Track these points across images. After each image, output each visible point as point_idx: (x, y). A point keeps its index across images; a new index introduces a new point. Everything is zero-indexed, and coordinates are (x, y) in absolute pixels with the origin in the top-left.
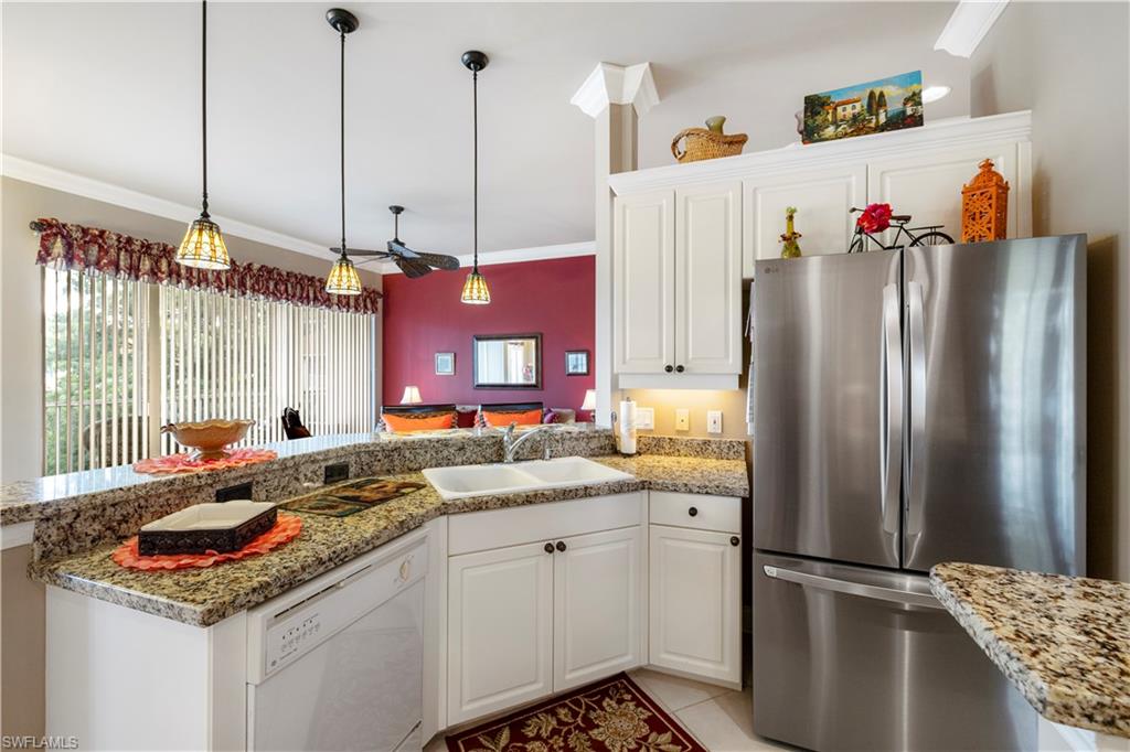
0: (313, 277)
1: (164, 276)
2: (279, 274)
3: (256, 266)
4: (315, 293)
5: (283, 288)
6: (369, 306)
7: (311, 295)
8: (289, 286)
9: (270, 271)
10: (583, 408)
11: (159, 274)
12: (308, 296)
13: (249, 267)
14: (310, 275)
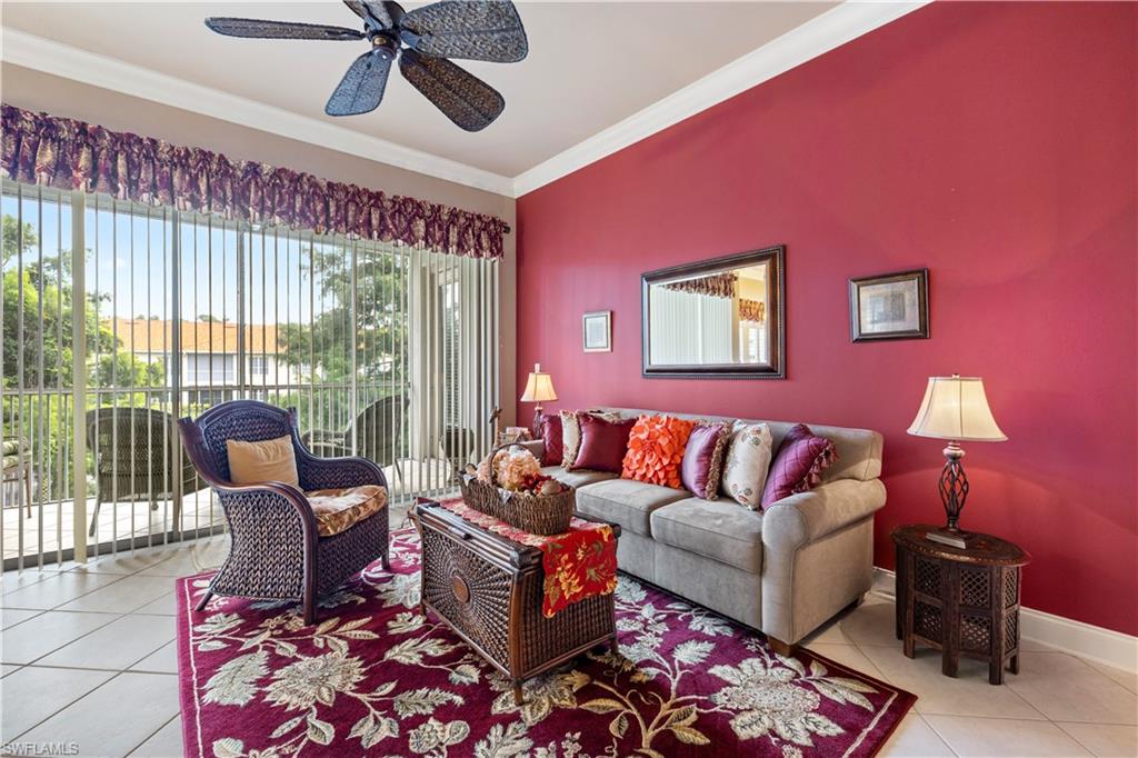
0: (379, 194)
1: (80, 175)
2: (315, 185)
3: (267, 168)
4: (382, 218)
5: (319, 207)
6: (485, 243)
7: (375, 222)
8: (332, 204)
9: (297, 179)
10: (912, 431)
11: (74, 172)
12: (368, 222)
13: (254, 169)
14: (373, 189)
